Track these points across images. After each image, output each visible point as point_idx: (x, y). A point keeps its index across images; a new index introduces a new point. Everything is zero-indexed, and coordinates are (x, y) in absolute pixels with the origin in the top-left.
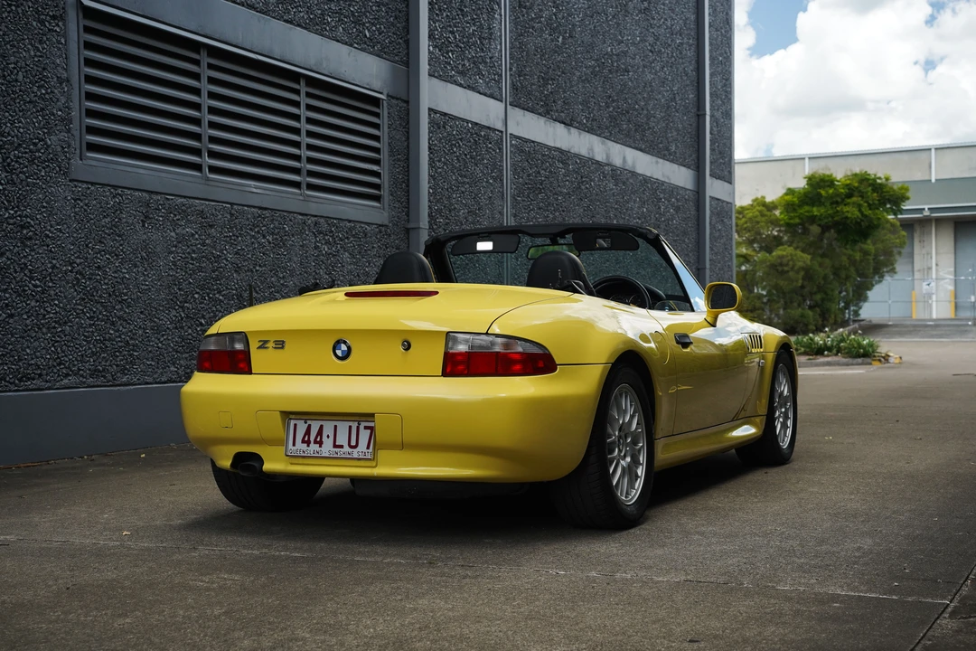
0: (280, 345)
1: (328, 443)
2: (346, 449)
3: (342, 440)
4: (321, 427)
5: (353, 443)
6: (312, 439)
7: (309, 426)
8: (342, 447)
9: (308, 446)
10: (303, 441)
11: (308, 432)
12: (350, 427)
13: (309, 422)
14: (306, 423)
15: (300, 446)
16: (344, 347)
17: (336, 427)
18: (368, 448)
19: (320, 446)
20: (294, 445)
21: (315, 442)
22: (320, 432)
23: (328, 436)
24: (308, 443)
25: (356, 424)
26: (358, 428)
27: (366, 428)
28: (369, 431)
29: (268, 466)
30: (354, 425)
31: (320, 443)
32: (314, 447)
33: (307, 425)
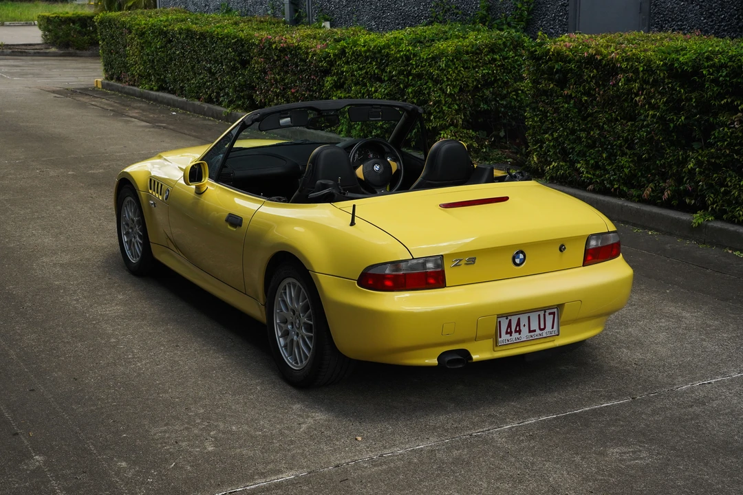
0: (472, 261)
1: (525, 330)
2: (538, 332)
3: (534, 326)
4: (519, 319)
5: (542, 327)
6: (513, 330)
7: (510, 320)
8: (535, 331)
9: (511, 335)
10: (507, 333)
11: (509, 325)
12: (539, 315)
13: (509, 318)
14: (507, 319)
15: (505, 337)
16: (521, 256)
17: (529, 317)
18: (553, 328)
19: (520, 334)
20: (500, 337)
21: (516, 331)
22: (518, 324)
23: (524, 325)
24: (511, 333)
25: (543, 312)
26: (544, 315)
27: (550, 314)
28: (552, 316)
29: (476, 357)
30: (542, 313)
31: (519, 332)
32: (515, 335)
33: (508, 320)
